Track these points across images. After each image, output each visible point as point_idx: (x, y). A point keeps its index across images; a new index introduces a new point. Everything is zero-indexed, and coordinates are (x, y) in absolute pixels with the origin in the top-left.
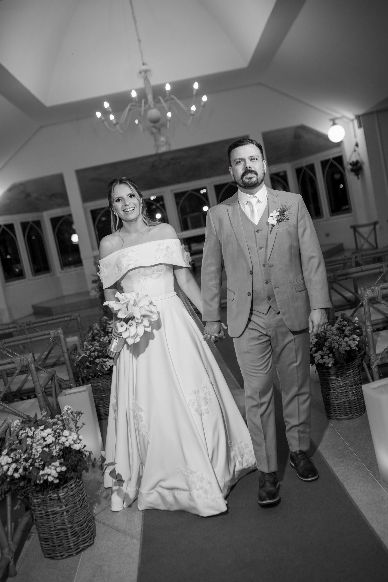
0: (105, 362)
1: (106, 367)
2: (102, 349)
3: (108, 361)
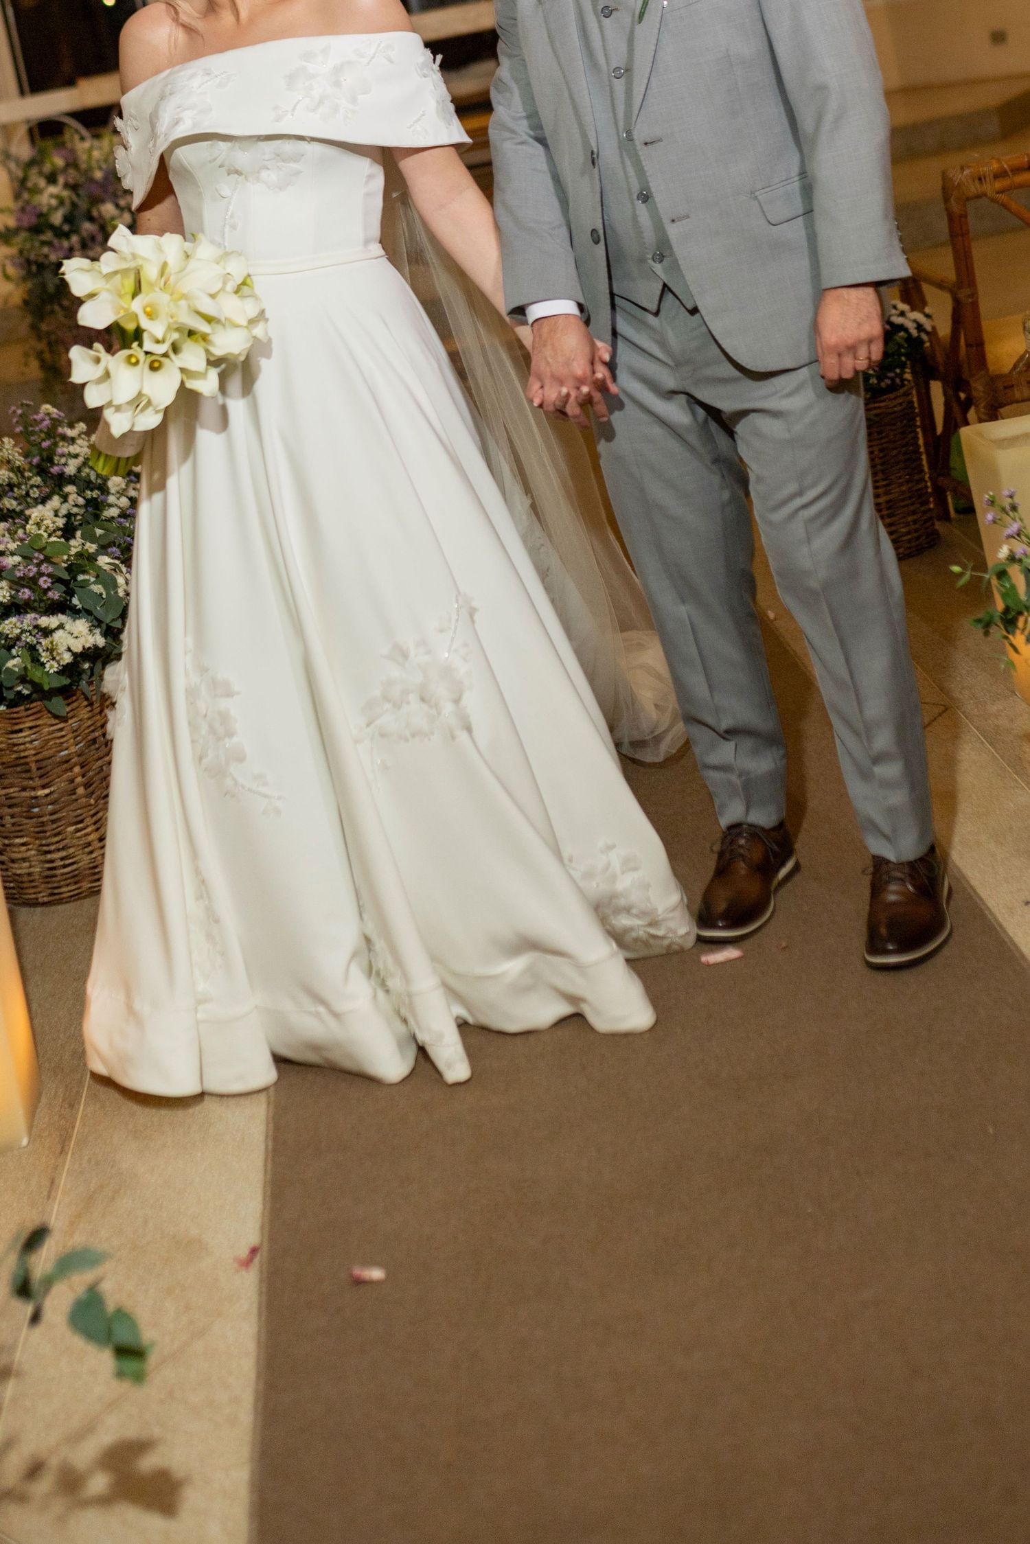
0: (47, 632)
1: (54, 659)
2: (35, 569)
3: (61, 626)
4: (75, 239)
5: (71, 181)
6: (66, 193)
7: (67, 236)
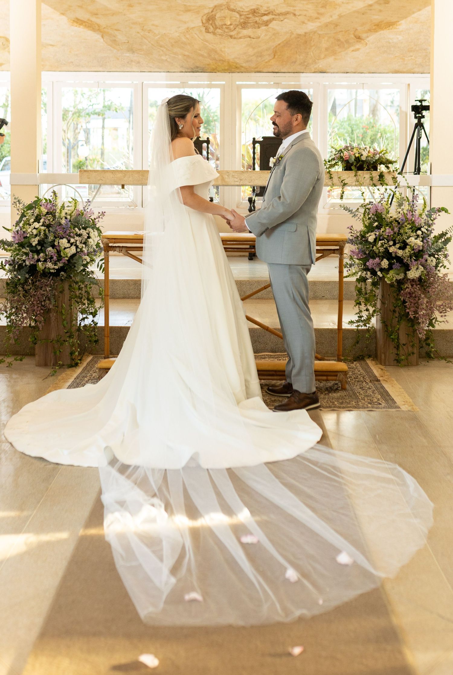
4: (42, 255)
5: (47, 222)
6: (43, 228)
7: (38, 252)
